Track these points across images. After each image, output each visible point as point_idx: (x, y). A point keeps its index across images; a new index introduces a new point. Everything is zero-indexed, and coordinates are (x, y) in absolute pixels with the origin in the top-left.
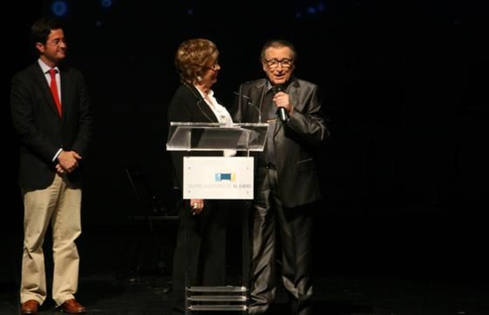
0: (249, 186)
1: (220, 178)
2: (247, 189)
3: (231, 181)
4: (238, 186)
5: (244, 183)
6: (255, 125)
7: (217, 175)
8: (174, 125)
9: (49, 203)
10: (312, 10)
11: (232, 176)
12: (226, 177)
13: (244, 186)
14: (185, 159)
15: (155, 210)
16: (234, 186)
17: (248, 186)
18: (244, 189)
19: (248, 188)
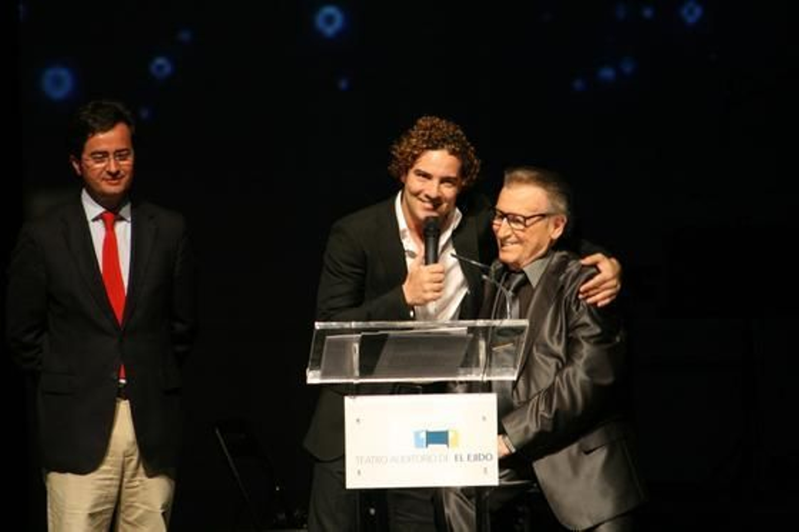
0: (489, 457)
1: (425, 441)
2: (485, 463)
3: (448, 446)
4: (465, 457)
5: (478, 452)
6: (497, 323)
7: (417, 434)
8: (322, 328)
9: (92, 503)
10: (607, 73)
11: (451, 436)
12: (438, 438)
13: (477, 458)
14: (348, 400)
15: (282, 517)
16: (456, 457)
17: (485, 457)
18: (478, 463)
19: (485, 461)
